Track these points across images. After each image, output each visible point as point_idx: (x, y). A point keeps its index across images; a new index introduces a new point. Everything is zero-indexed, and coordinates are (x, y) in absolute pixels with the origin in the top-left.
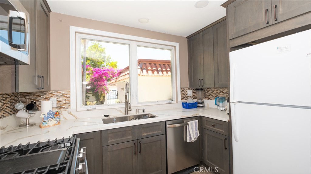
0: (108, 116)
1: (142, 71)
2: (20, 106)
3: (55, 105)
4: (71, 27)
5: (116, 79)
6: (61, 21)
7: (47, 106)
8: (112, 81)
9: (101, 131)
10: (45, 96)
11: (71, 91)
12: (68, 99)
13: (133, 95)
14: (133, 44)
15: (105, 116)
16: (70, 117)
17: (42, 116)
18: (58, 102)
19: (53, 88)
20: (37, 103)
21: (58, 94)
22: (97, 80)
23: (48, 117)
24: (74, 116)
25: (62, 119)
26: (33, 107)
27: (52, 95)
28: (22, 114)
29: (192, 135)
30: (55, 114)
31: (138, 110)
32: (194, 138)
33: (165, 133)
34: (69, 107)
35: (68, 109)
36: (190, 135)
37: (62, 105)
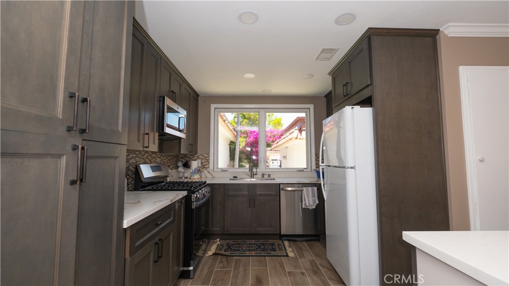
0: (236, 177)
1: (301, 133)
2: (180, 164)
3: (200, 165)
4: (212, 105)
5: (277, 143)
6: (205, 101)
7: (195, 164)
8: (273, 146)
9: (225, 184)
10: (194, 159)
11: (210, 155)
12: (208, 161)
14: (262, 111)
15: (234, 177)
16: (209, 175)
17: (191, 171)
18: (202, 163)
19: (199, 152)
20: (189, 163)
21: (202, 157)
22: (253, 146)
23: (195, 172)
24: (212, 175)
25: (203, 174)
26: (187, 165)
27: (198, 158)
28: (181, 169)
29: (307, 200)
30: (199, 171)
31: (263, 175)
32: (309, 204)
33: (278, 194)
34: (209, 167)
35: (208, 169)
36: (305, 201)
37: (204, 166)
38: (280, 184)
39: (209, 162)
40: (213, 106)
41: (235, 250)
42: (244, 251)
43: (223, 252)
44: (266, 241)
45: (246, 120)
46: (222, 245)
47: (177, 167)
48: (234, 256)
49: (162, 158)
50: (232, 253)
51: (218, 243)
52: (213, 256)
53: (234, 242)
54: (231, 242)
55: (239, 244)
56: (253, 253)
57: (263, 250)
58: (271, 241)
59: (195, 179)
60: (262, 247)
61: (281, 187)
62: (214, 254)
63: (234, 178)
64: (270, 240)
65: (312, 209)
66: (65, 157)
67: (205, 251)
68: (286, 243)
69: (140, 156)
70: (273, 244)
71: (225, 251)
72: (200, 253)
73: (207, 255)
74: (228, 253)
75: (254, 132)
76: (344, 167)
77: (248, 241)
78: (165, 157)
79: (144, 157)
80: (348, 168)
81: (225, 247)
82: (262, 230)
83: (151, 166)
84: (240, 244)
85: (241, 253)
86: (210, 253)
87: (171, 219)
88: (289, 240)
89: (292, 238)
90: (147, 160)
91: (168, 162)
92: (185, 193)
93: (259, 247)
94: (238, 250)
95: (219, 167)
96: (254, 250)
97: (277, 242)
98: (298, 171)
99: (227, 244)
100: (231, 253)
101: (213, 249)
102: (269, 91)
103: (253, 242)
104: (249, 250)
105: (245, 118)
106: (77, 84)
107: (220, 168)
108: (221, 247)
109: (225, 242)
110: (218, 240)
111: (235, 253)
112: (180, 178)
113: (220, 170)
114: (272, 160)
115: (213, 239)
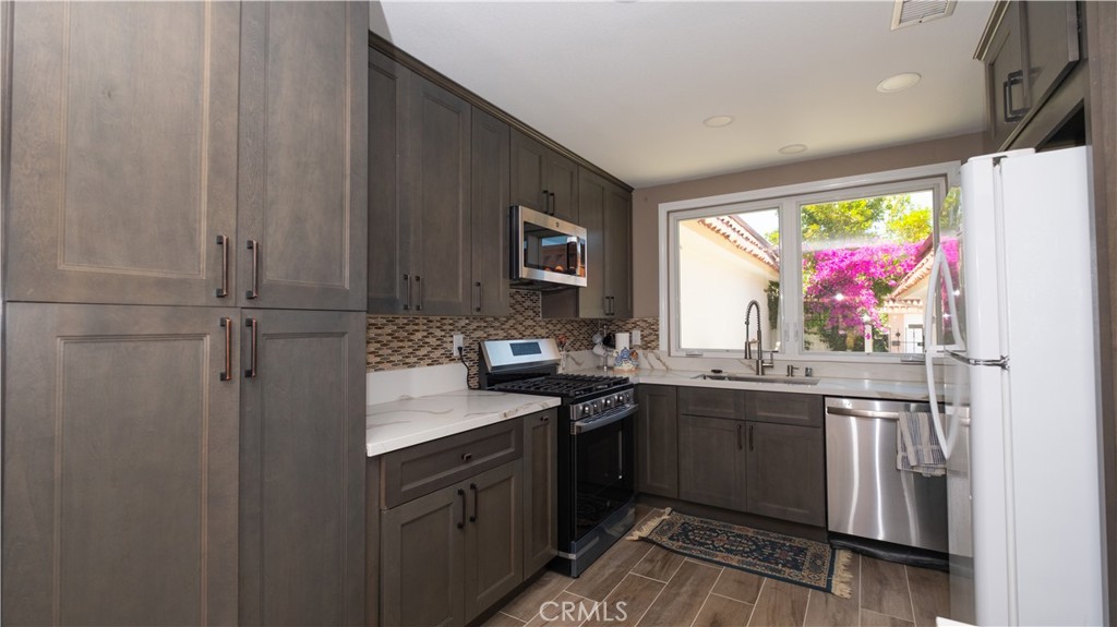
0: (719, 372)
2: (598, 339)
3: (639, 342)
5: (906, 281)
7: (624, 340)
8: (898, 290)
9: (677, 387)
10: (623, 328)
11: (660, 319)
12: (656, 333)
13: (786, 332)
14: (788, 204)
15: (714, 371)
16: (657, 365)
17: (616, 354)
18: (643, 337)
19: (637, 313)
20: (615, 337)
21: (644, 324)
23: (622, 357)
24: (664, 364)
25: (643, 363)
26: (609, 342)
27: (635, 326)
28: (599, 350)
29: (910, 449)
30: (631, 354)
31: (791, 370)
32: (918, 460)
33: (822, 425)
34: (657, 347)
35: (655, 351)
36: (905, 449)
37: (650, 343)
38: (824, 396)
39: (658, 335)
40: (663, 208)
41: (694, 542)
42: (715, 548)
43: (665, 540)
44: (784, 539)
45: (815, 227)
46: (671, 524)
47: (592, 345)
48: (685, 555)
49: (551, 327)
50: (685, 548)
51: (665, 517)
52: (640, 543)
53: (702, 522)
54: (695, 521)
55: (711, 530)
56: (735, 560)
57: (766, 560)
58: (798, 542)
59: (623, 371)
60: (767, 551)
61: (827, 405)
62: (642, 539)
63: (713, 374)
64: (797, 540)
65: (933, 477)
66: (208, 337)
67: (628, 529)
68: (843, 557)
69: (497, 324)
70: (801, 551)
71: (671, 538)
72: (614, 531)
73: (629, 538)
74: (675, 545)
75: (834, 254)
76: (967, 361)
77: (737, 529)
78: (559, 327)
79: (506, 326)
80: (976, 363)
81: (676, 529)
82: (772, 509)
83: (511, 345)
84: (714, 531)
85: (706, 553)
86: (636, 535)
87: (512, 450)
88: (854, 551)
89: (863, 547)
90: (513, 332)
91: (568, 334)
92: (555, 402)
93: (759, 549)
94: (702, 544)
95: (683, 346)
96: (742, 553)
97: (814, 547)
98: (905, 363)
99: (683, 524)
100: (681, 547)
101: (646, 529)
102: (800, 148)
103: (750, 532)
104: (729, 551)
105: (815, 222)
106: (233, 222)
107: (684, 350)
108: (666, 527)
109: (680, 519)
110: (668, 510)
111: (691, 549)
112: (599, 367)
113: (684, 354)
114: (911, 326)
115: (658, 507)
